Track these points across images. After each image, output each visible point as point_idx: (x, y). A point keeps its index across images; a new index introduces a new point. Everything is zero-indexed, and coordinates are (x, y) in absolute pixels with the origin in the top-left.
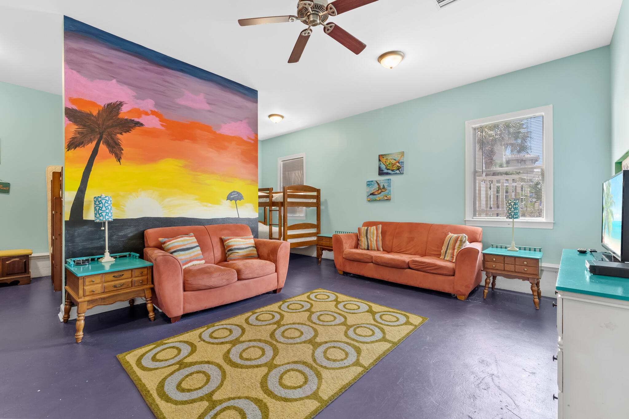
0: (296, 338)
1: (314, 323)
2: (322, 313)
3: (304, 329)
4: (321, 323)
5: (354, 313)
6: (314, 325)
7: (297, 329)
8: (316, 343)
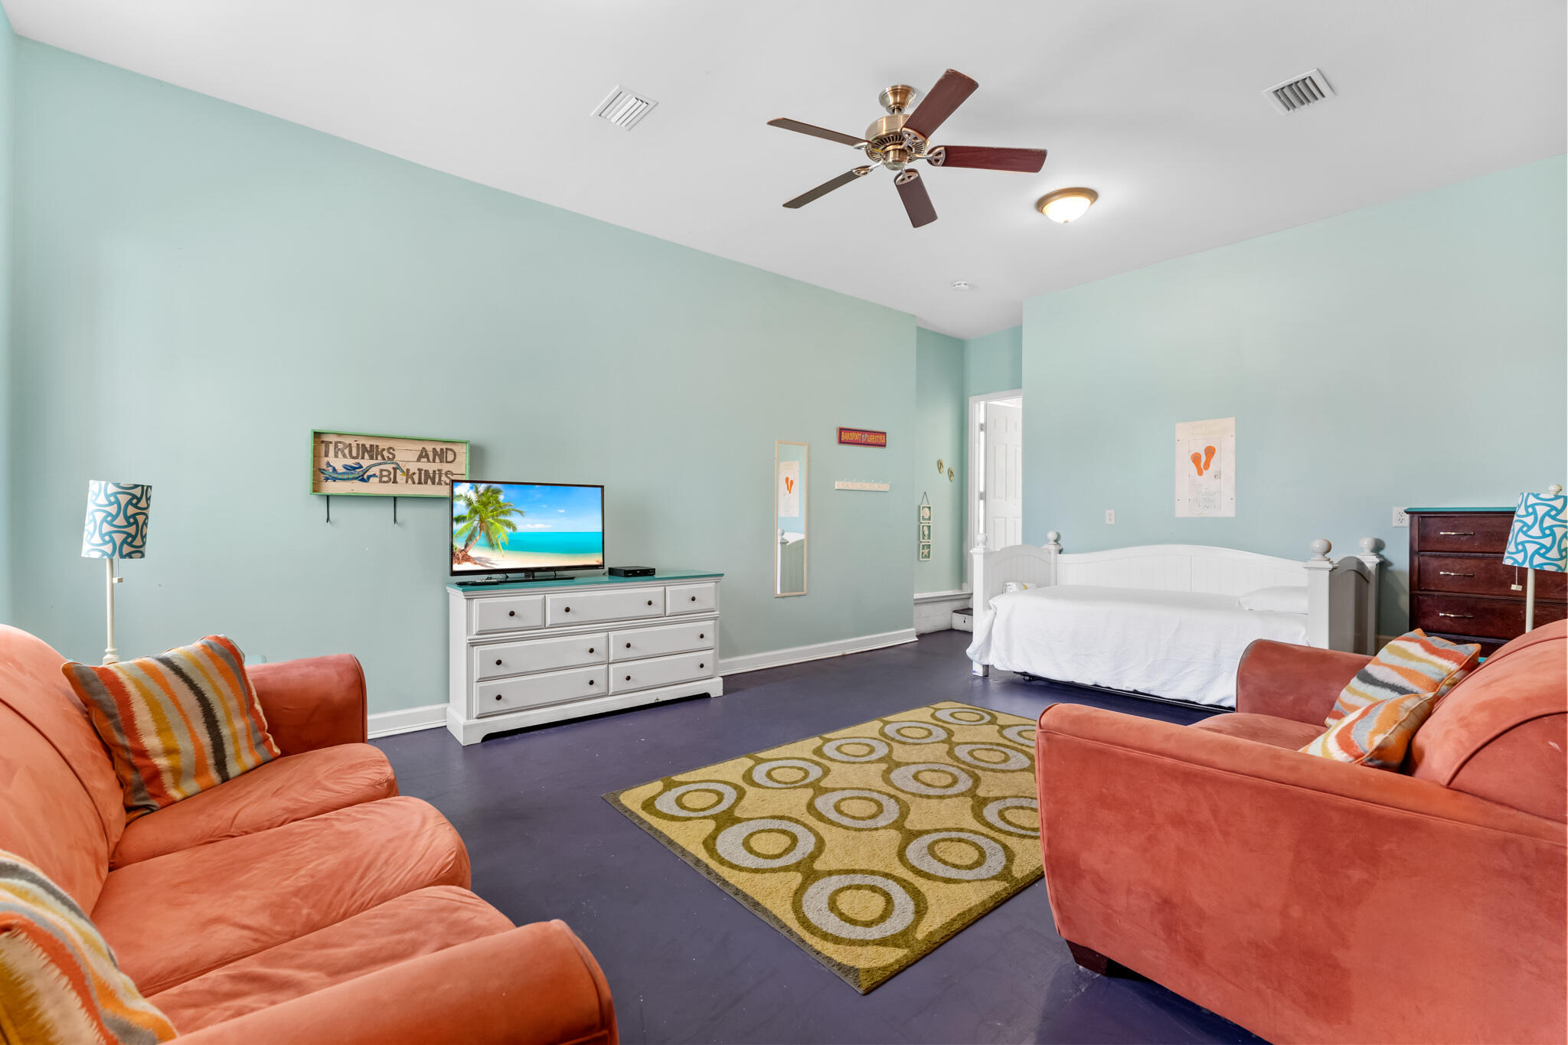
0: (925, 771)
1: (891, 796)
2: (870, 823)
3: (913, 786)
4: (875, 795)
5: (773, 817)
6: (893, 792)
7: (928, 785)
8: (886, 763)
